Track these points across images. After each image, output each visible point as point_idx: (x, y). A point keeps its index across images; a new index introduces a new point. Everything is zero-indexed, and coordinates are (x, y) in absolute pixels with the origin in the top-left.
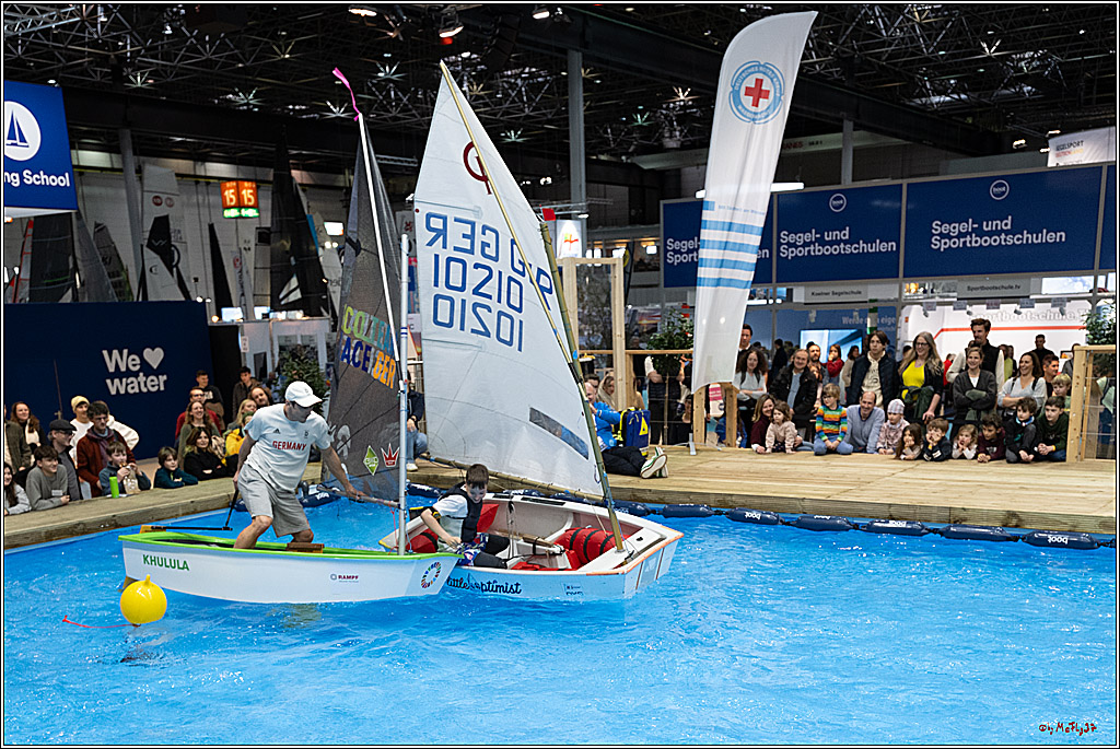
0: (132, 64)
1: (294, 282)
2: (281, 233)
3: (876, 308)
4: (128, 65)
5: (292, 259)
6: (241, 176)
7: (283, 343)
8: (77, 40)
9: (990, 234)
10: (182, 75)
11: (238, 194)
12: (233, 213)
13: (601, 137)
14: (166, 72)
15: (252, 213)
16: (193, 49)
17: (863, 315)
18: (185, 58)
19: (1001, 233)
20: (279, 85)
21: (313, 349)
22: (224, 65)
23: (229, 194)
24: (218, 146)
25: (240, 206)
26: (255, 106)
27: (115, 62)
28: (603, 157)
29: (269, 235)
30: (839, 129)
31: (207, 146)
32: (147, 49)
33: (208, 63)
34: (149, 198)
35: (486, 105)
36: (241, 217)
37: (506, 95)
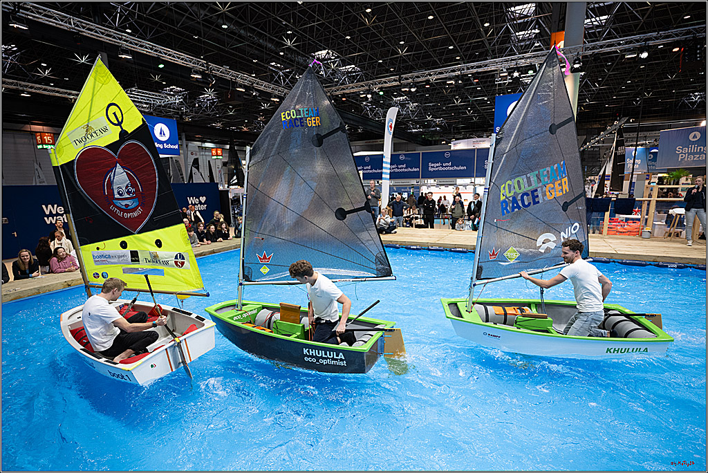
1: (235, 177)
2: (231, 163)
3: (413, 186)
4: (184, 115)
5: (234, 171)
6: (217, 147)
8: (170, 107)
9: (445, 167)
12: (215, 157)
14: (195, 117)
16: (204, 110)
17: (410, 188)
18: (202, 113)
19: (448, 167)
20: (228, 121)
22: (213, 116)
23: (214, 152)
24: (209, 138)
25: (217, 155)
26: (221, 127)
27: (181, 114)
29: (227, 164)
31: (206, 138)
33: (209, 115)
34: (189, 153)
36: (218, 159)
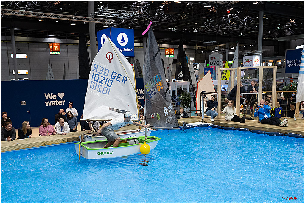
0: (148, 22)
1: (181, 72)
2: (179, 61)
4: (147, 23)
5: (182, 67)
6: (170, 47)
7: (178, 87)
8: (136, 18)
10: (159, 24)
11: (169, 52)
12: (168, 56)
13: (267, 33)
14: (155, 24)
20: (181, 25)
21: (185, 89)
22: (169, 21)
23: (167, 52)
24: (165, 40)
25: (170, 54)
26: (175, 30)
27: (144, 22)
28: (267, 39)
29: (176, 61)
31: (163, 40)
32: (151, 19)
33: (165, 21)
36: (170, 57)
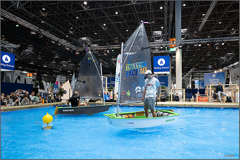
5: (39, 83)
10: (23, 59)
11: (30, 75)
15: (31, 77)
18: (24, 57)
30: (110, 74)
34: (15, 74)
35: (66, 67)
36: (30, 78)
37: (69, 67)
